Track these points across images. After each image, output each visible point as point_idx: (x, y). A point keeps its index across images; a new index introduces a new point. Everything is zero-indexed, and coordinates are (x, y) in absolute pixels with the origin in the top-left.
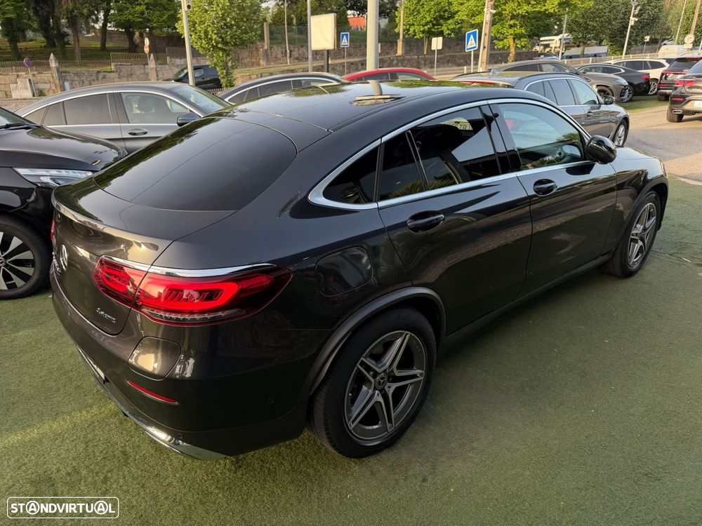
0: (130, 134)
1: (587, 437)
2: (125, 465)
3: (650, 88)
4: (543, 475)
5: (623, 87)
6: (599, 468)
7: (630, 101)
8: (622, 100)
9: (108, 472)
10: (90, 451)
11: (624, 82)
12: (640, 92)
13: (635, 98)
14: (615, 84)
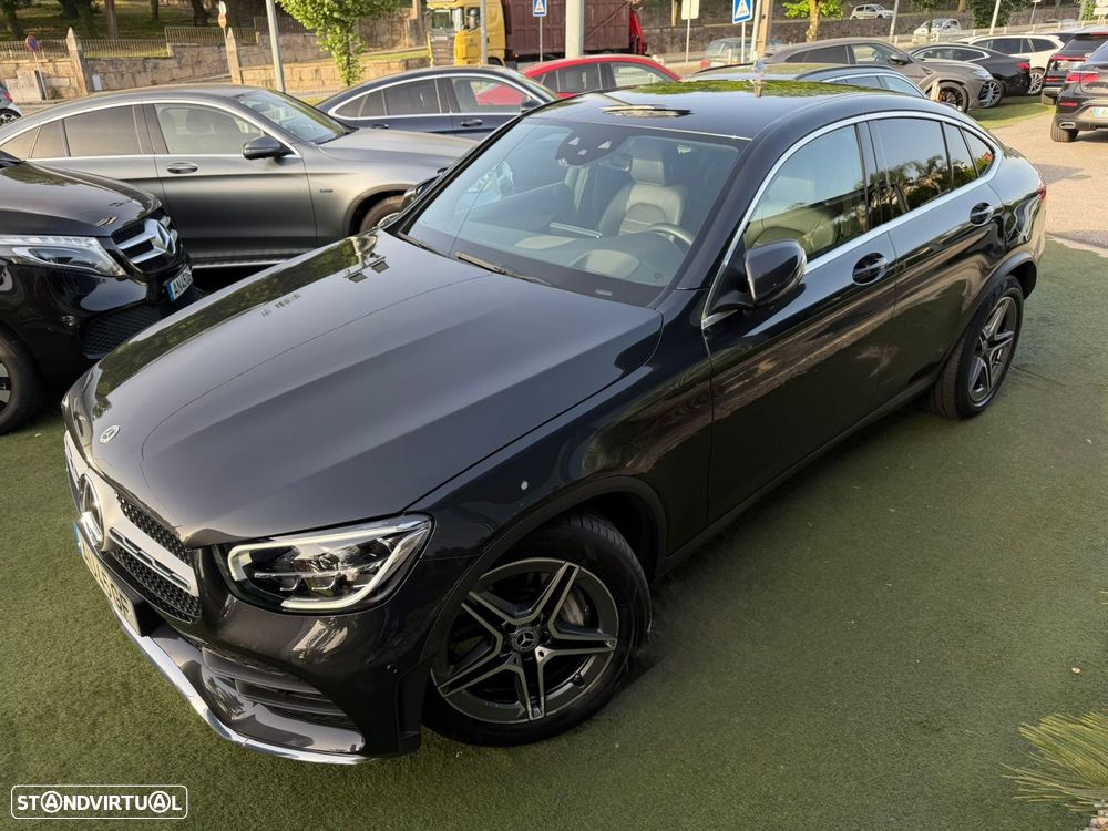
0: (170, 170)
1: (836, 663)
2: (125, 704)
3: (1030, 84)
4: (760, 724)
5: (983, 83)
6: (848, 713)
7: (997, 105)
8: (982, 104)
9: (98, 715)
10: (74, 681)
11: (986, 75)
12: (1013, 90)
13: (1004, 100)
14: (972, 77)
